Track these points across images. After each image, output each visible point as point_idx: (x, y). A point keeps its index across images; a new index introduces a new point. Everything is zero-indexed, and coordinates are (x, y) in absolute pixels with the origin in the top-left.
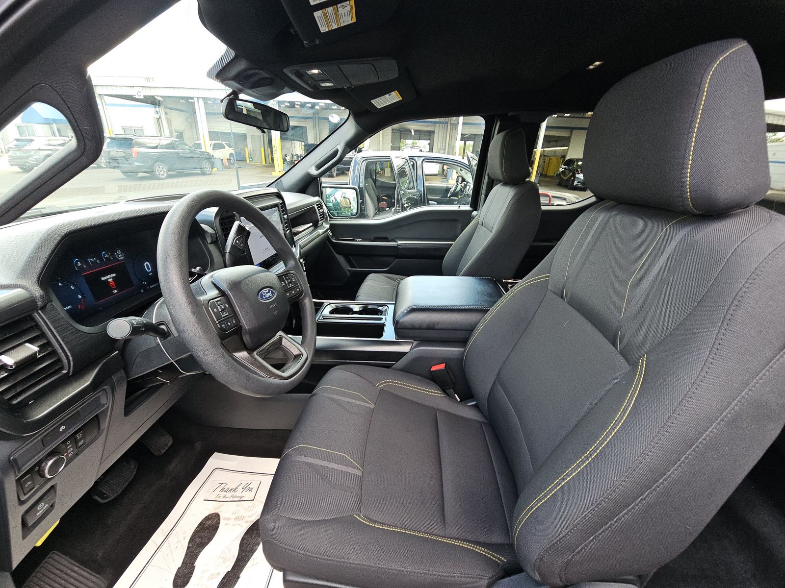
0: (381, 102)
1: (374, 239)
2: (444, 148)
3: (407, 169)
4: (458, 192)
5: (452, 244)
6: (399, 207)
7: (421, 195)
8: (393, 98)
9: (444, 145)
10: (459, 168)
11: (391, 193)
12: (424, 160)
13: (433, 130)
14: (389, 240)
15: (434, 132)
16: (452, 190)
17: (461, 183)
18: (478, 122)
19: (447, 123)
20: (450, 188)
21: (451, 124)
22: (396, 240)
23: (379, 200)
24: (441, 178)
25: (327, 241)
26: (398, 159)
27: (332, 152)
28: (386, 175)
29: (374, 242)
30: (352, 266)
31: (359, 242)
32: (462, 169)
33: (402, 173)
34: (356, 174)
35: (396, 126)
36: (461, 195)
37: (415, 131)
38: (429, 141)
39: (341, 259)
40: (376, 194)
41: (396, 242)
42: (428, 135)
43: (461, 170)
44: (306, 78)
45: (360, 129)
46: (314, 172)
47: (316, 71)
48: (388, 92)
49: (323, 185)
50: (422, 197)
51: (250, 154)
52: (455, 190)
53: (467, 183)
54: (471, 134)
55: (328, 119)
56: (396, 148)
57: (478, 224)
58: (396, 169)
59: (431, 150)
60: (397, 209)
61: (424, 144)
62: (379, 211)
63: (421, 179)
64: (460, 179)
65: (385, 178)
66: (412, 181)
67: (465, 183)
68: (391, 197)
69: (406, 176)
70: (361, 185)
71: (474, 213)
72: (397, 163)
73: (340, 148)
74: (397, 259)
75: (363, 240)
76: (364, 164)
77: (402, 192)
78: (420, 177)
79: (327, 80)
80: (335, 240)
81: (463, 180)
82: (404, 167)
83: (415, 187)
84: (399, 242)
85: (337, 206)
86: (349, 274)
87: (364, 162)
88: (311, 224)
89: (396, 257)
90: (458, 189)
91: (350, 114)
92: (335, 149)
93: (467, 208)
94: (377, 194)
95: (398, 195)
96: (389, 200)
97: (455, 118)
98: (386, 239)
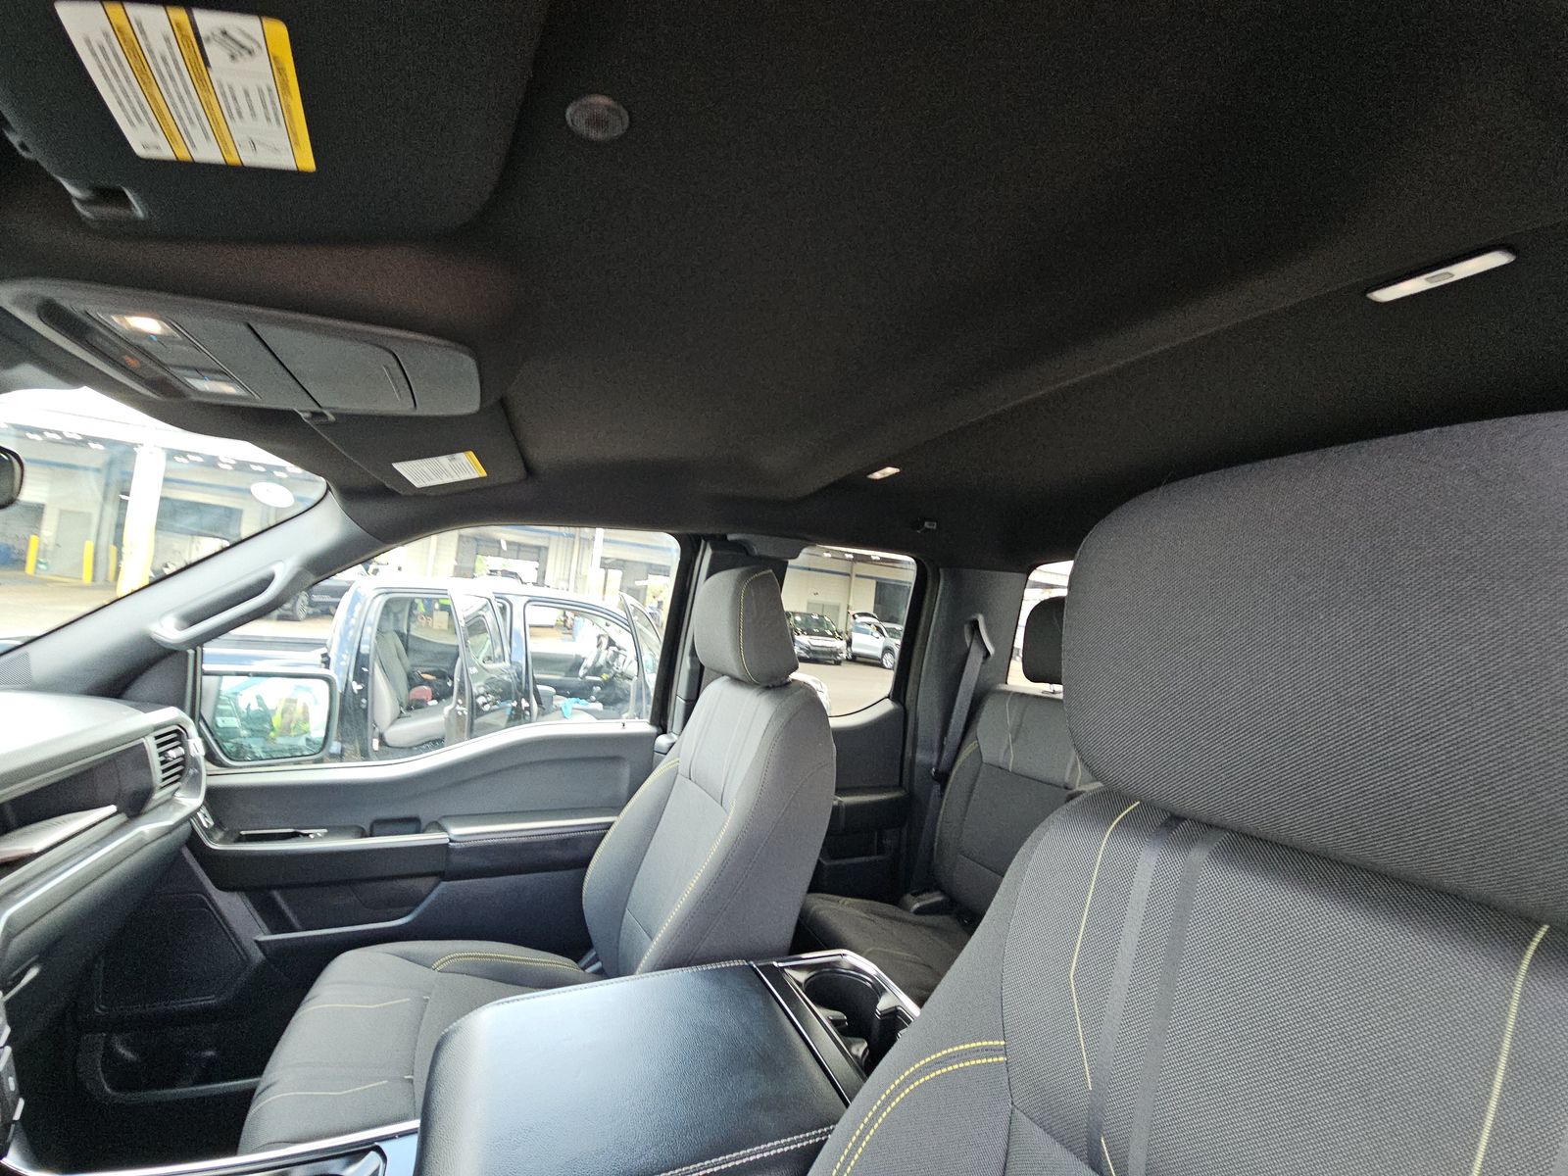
0: (423, 473)
1: (372, 827)
2: (566, 577)
3: (489, 617)
4: (602, 667)
5: (609, 825)
6: (463, 705)
7: (519, 674)
8: (462, 467)
9: (567, 573)
10: (603, 621)
11: (444, 666)
12: (529, 601)
13: (546, 545)
14: (424, 825)
15: (547, 548)
16: (588, 663)
17: (607, 648)
18: (665, 545)
19: (574, 536)
20: (584, 659)
21: (580, 538)
22: (445, 823)
23: (412, 681)
24: (561, 632)
25: (186, 853)
26: (467, 598)
27: (251, 579)
28: (436, 627)
29: (371, 836)
30: (278, 923)
31: (319, 842)
32: (609, 623)
33: (476, 626)
34: (353, 621)
35: (468, 531)
36: (608, 673)
37: (509, 543)
38: (536, 564)
39: (234, 907)
40: (405, 669)
41: (443, 829)
42: (539, 553)
43: (607, 625)
44: (99, 340)
45: (356, 529)
46: (170, 632)
47: (148, 325)
48: (450, 449)
49: (207, 667)
50: (521, 679)
51: (42, 552)
52: (595, 663)
53: (619, 649)
54: (618, 560)
55: (249, 492)
56: (464, 571)
57: (674, 775)
58: (460, 618)
59: (540, 582)
60: (458, 707)
61: (527, 568)
62: (409, 709)
63: (521, 638)
64: (605, 642)
65: (433, 631)
66: (499, 643)
67: (615, 649)
68: (444, 676)
69: (485, 631)
70: (365, 649)
71: (663, 741)
72: (464, 608)
73: (283, 574)
74: (444, 884)
75: (334, 830)
76: (382, 599)
77: (473, 670)
78: (519, 635)
79: (217, 372)
80: (223, 841)
81: (611, 643)
82: (481, 613)
83: (507, 657)
84: (456, 831)
85: (259, 723)
86: (258, 956)
87: (380, 597)
88: (112, 809)
89: (442, 876)
90: (601, 661)
91: (328, 488)
92: (263, 574)
93: (643, 726)
94: (409, 669)
95: (462, 677)
96: (440, 682)
97: (587, 530)
98: (413, 824)
